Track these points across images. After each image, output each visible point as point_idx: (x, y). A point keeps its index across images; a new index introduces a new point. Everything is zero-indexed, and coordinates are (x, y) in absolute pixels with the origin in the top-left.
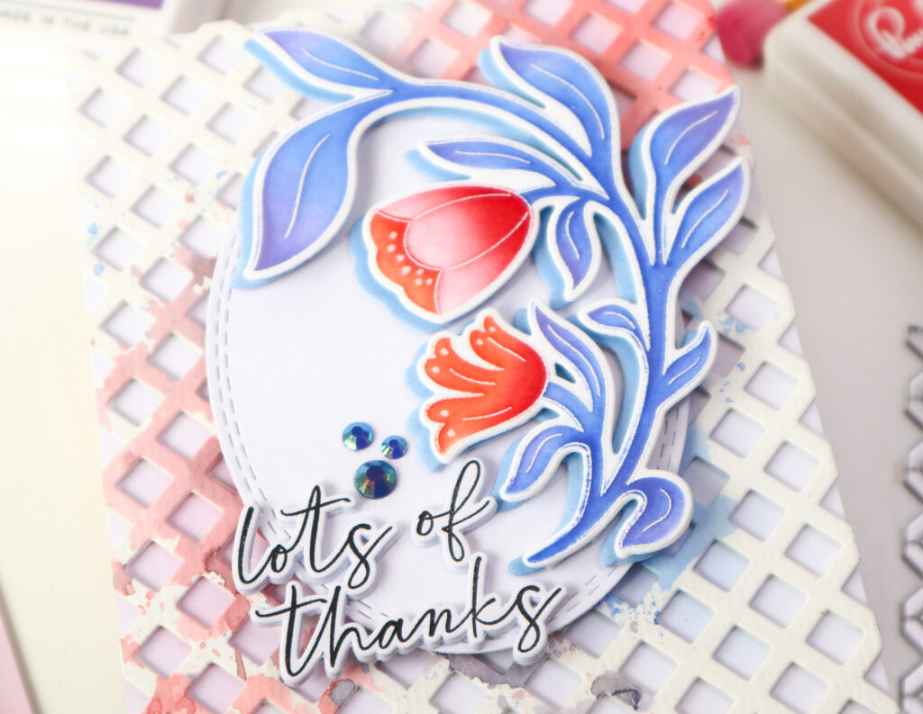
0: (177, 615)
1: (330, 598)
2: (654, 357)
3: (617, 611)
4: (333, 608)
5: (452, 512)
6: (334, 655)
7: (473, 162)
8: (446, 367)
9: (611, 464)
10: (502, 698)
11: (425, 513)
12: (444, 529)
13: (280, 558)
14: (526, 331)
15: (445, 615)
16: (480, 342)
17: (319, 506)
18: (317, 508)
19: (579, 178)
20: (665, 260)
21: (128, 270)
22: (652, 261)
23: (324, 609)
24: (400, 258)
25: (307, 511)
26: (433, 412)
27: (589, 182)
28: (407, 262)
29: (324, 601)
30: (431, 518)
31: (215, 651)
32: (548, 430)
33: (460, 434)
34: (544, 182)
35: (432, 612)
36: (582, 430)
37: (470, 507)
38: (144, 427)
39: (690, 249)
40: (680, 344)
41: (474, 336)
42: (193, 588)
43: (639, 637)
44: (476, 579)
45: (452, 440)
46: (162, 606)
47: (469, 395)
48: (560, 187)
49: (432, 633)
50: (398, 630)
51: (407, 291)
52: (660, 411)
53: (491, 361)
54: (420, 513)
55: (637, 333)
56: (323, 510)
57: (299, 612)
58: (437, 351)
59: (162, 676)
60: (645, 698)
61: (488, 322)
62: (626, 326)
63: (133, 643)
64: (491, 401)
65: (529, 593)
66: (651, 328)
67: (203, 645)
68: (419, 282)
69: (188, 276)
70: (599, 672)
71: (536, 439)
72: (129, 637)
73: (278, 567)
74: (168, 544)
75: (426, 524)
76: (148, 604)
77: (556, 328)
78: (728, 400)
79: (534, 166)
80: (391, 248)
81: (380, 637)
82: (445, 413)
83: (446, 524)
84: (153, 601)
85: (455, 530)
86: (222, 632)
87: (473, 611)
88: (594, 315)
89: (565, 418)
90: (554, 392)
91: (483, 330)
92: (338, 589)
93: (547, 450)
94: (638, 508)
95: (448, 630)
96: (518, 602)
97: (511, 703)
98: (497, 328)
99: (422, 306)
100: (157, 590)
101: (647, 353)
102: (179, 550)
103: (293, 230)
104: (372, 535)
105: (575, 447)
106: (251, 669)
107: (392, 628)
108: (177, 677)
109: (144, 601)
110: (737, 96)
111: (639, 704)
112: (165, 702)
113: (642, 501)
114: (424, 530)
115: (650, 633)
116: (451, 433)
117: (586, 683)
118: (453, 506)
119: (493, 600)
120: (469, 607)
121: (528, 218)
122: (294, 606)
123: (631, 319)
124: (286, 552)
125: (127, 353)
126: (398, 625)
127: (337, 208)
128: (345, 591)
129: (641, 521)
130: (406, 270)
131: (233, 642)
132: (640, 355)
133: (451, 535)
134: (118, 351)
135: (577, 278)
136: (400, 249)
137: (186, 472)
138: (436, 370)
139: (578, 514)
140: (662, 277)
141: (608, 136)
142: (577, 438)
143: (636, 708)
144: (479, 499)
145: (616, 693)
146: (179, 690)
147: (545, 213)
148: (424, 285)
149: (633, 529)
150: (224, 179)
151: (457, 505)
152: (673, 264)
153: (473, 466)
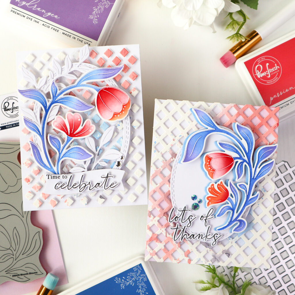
0: (157, 223)
1: (183, 228)
2: (248, 196)
3: (230, 239)
4: (184, 230)
5: (207, 217)
6: (182, 238)
7: (226, 148)
8: (212, 190)
9: (236, 215)
10: (207, 250)
11: (202, 216)
12: (205, 220)
13: (177, 219)
14: (227, 186)
15: (202, 236)
16: (219, 186)
17: (185, 210)
18: (184, 211)
19: (244, 157)
20: (255, 178)
21: (160, 153)
22: (252, 178)
23: (182, 230)
24: (209, 166)
25: (183, 211)
26: (208, 198)
27: (246, 158)
28: (210, 167)
29: (182, 228)
30: (203, 217)
31: (163, 231)
32: (227, 206)
33: (211, 204)
34: (238, 156)
35: (200, 234)
36: (232, 208)
37: (210, 217)
38: (158, 185)
39: (260, 177)
40: (253, 195)
41: (218, 185)
42: (161, 218)
43: (232, 245)
44: (208, 230)
45: (210, 204)
46: (155, 221)
47: (215, 196)
48: (240, 158)
49: (199, 238)
50: (193, 236)
51: (208, 173)
52: (246, 207)
53: (220, 191)
54: (201, 216)
55: (246, 191)
56: (185, 211)
57: (178, 229)
58: (211, 187)
59: (153, 233)
60: (230, 256)
61: (221, 182)
62: (245, 189)
63: (149, 226)
64: (218, 198)
65: (216, 235)
66: (249, 191)
67: (161, 229)
68: (211, 171)
69: (171, 156)
70: (224, 249)
71: (224, 207)
72: (149, 225)
73: (176, 220)
74: (158, 209)
75: (202, 218)
76: (153, 220)
77: (232, 186)
78: (258, 204)
79: (237, 152)
80: (208, 163)
81: (190, 237)
82: (210, 199)
83: (205, 219)
84: (154, 219)
85: (207, 220)
86: (164, 228)
87: (206, 236)
88: (240, 185)
89: (230, 205)
90: (229, 199)
91: (220, 184)
92: (185, 227)
93: (225, 210)
94: (238, 225)
95: (201, 238)
96: (214, 236)
97: (209, 251)
98: (223, 184)
99: (211, 177)
100: (155, 217)
101: (247, 195)
102: (160, 211)
103: (191, 155)
104: (193, 218)
105: (230, 211)
106: (168, 235)
107: (192, 236)
108: (155, 234)
109: (152, 219)
110: (277, 146)
111: (229, 256)
112: (153, 238)
113: (239, 224)
114: (201, 219)
115: (234, 244)
116: (210, 203)
117: (222, 251)
118: (207, 216)
119: (210, 235)
120: (206, 235)
121: (233, 163)
122: (177, 228)
123: (246, 188)
124: (178, 218)
125: (157, 170)
126: (194, 235)
127: (200, 153)
128: (186, 227)
129: (238, 227)
130: (210, 168)
131: (166, 230)
132: (246, 195)
133: (206, 221)
134: (156, 169)
135: (239, 178)
136: (209, 164)
137: (163, 196)
138: (210, 190)
139: (227, 223)
140: (253, 181)
141: (252, 149)
142: (231, 209)
143: (228, 257)
144: (212, 216)
145: (226, 254)
146: (155, 236)
147: (237, 162)
148: (212, 172)
149: (236, 228)
150: (181, 137)
151: (208, 216)
152: (256, 179)
153: (212, 209)
